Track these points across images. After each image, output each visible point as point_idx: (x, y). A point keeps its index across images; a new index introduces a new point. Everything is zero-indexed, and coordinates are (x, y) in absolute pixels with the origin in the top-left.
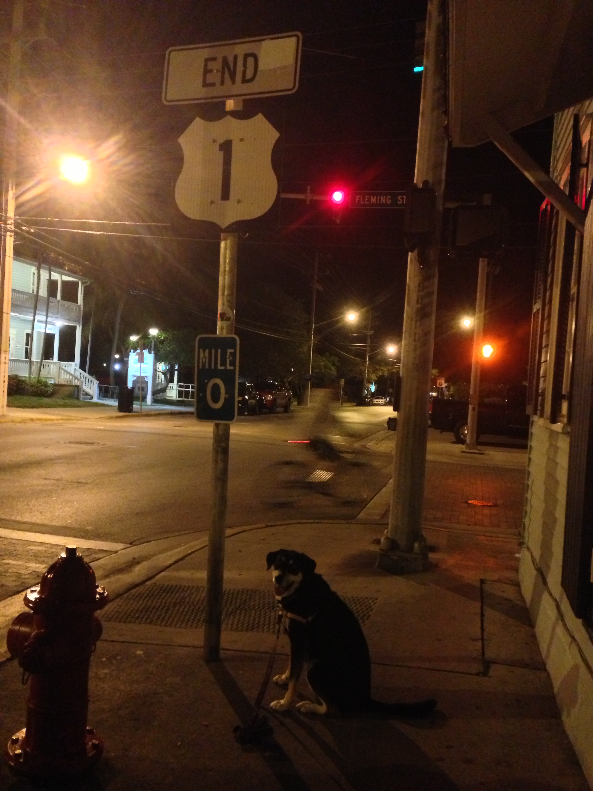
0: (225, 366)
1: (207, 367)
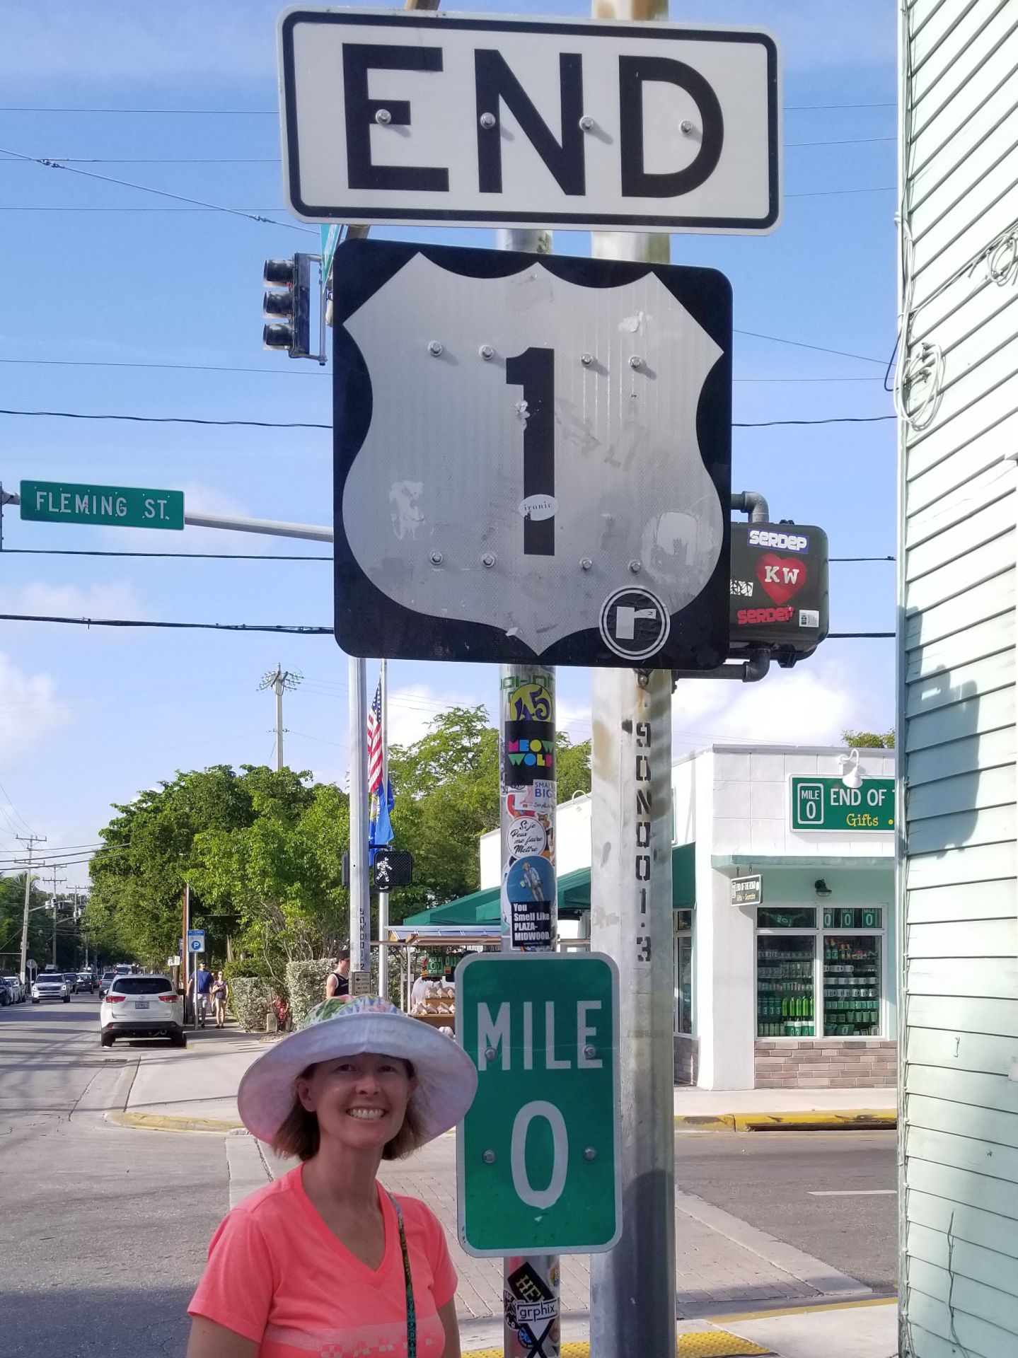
0: (573, 1057)
1: (506, 1065)
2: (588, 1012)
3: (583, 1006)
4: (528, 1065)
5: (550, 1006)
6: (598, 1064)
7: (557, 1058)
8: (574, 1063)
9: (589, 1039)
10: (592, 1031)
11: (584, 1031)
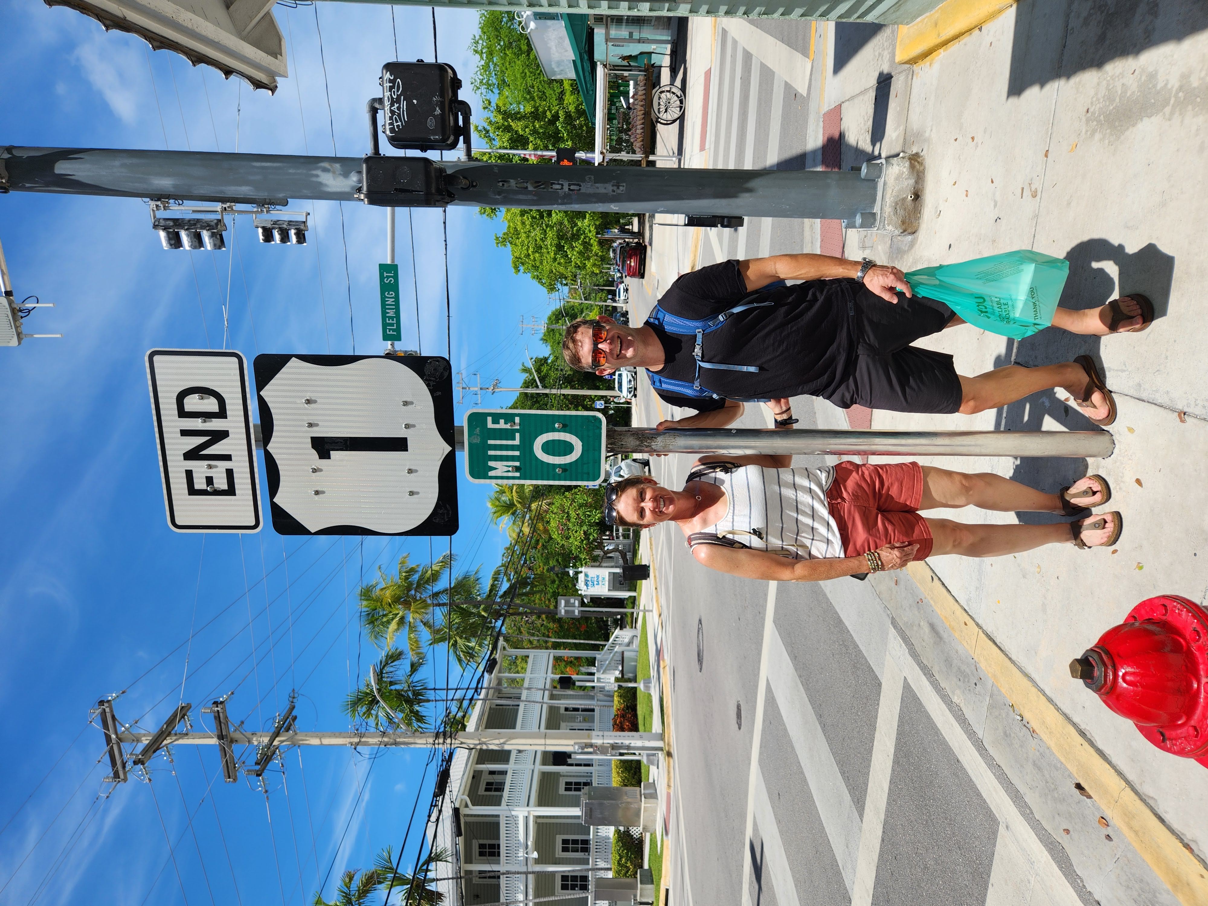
0: (514, 431)
2: (493, 423)
3: (490, 425)
4: (517, 453)
5: (491, 442)
6: (517, 420)
7: (514, 439)
8: (517, 431)
9: (505, 423)
10: (502, 421)
11: (502, 425)
